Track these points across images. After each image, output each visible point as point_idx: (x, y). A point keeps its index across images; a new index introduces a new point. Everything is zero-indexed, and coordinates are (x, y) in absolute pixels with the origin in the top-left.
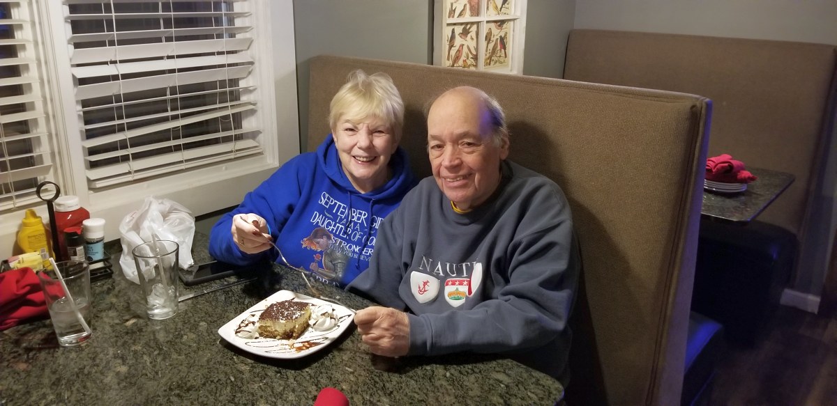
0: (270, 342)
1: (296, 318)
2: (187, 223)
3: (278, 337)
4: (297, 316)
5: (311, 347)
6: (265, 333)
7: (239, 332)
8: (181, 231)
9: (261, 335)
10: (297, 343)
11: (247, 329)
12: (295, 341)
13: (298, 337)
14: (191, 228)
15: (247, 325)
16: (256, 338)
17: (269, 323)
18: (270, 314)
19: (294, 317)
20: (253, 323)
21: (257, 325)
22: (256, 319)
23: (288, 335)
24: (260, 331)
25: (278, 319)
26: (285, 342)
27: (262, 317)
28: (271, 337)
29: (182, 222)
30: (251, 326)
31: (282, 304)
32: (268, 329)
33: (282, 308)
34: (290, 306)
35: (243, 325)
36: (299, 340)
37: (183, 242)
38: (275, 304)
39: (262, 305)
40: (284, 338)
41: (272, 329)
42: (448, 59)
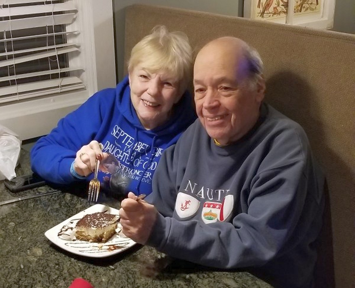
0: (84, 244)
1: (105, 226)
2: (14, 144)
3: (91, 241)
4: (105, 225)
5: (115, 249)
6: (81, 237)
7: (61, 235)
8: (9, 150)
9: (78, 238)
10: (105, 246)
11: (67, 233)
12: (103, 244)
13: (106, 241)
14: (18, 148)
15: (67, 230)
16: (74, 240)
17: (83, 229)
18: (85, 222)
19: (103, 226)
20: (72, 229)
21: (75, 230)
22: (73, 225)
23: (99, 240)
24: (77, 235)
25: (91, 226)
26: (96, 244)
27: (78, 225)
28: (85, 241)
29: (10, 143)
30: (69, 230)
31: (95, 215)
32: (83, 234)
33: (95, 218)
34: (101, 217)
35: (64, 229)
36: (107, 244)
37: (8, 159)
38: (90, 215)
39: (80, 215)
40: (94, 242)
41: (86, 234)
42: (259, 6)
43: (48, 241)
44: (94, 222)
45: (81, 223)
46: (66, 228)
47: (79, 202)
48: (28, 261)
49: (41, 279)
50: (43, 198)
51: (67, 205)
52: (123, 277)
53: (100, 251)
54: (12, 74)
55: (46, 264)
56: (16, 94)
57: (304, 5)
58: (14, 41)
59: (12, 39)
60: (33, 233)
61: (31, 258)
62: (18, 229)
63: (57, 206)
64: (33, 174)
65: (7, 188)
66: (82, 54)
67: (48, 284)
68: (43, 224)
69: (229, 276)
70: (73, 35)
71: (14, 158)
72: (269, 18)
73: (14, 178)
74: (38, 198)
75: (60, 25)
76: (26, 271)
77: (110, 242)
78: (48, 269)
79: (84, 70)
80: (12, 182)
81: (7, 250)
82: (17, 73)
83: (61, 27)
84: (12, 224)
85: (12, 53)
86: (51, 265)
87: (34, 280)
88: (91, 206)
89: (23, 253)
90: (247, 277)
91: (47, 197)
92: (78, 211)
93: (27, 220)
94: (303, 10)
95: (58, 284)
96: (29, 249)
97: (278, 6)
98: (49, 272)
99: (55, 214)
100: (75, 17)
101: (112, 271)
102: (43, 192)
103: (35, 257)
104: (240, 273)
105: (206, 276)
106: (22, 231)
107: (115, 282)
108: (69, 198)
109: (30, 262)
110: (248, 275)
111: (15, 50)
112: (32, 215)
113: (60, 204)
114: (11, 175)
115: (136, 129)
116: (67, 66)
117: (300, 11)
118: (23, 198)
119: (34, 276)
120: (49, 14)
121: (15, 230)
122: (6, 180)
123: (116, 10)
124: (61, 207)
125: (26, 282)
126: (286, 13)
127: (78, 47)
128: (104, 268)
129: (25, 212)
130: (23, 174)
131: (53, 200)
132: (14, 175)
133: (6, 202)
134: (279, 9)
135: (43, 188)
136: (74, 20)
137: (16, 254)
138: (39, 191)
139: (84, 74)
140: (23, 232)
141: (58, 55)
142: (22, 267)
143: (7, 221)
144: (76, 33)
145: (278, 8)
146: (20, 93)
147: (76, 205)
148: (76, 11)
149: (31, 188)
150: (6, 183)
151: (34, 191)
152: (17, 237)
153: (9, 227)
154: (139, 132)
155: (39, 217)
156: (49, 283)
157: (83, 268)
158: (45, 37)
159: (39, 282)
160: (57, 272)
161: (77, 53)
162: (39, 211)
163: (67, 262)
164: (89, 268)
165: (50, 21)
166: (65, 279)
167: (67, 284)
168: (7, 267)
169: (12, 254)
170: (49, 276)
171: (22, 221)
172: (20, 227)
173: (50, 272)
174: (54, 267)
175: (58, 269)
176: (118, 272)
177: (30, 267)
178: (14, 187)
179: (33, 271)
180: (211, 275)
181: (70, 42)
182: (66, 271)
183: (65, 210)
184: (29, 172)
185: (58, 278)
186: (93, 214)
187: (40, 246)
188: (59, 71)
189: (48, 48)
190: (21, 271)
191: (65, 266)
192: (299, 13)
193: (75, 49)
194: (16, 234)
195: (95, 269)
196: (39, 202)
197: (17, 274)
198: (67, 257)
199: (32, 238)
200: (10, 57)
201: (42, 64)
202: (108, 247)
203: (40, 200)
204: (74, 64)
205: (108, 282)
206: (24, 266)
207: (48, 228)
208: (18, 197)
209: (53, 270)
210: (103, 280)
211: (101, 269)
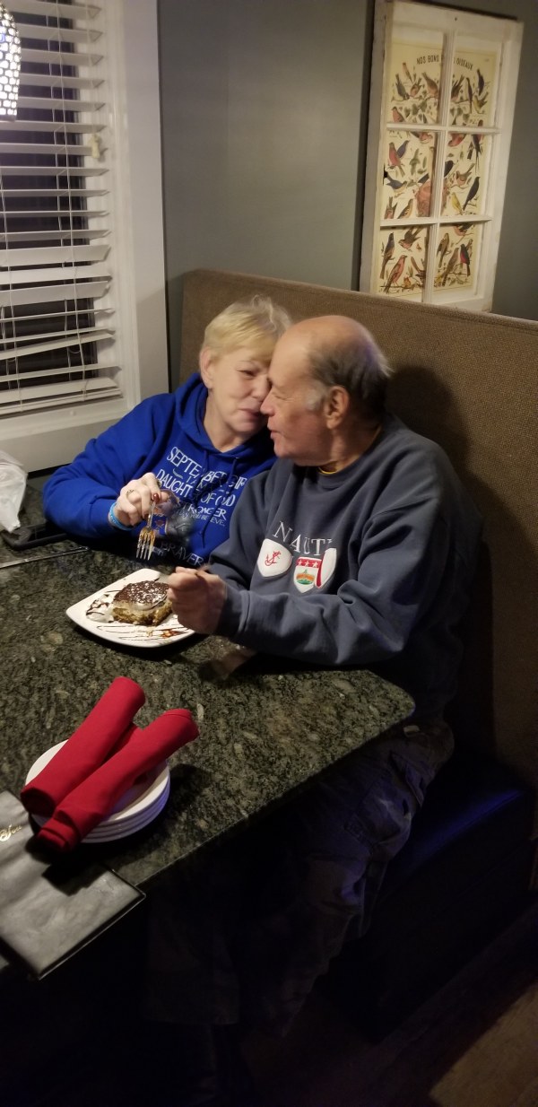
0: (127, 627)
3: (136, 622)
5: (171, 636)
6: (120, 617)
7: (90, 614)
8: (8, 487)
9: (116, 618)
10: (157, 630)
11: (100, 610)
12: (154, 628)
14: (22, 484)
15: (99, 606)
16: (110, 622)
17: (124, 605)
18: (126, 595)
20: (107, 604)
21: (112, 607)
22: (110, 600)
23: (147, 621)
24: (114, 614)
25: (135, 601)
26: (143, 628)
27: (117, 598)
28: (127, 623)
29: (10, 475)
30: (104, 607)
31: (141, 584)
32: (124, 612)
33: (141, 589)
34: (151, 587)
35: (95, 605)
36: (160, 627)
37: (8, 500)
38: (133, 585)
39: (119, 585)
40: (141, 624)
41: (128, 612)
42: (382, 277)
43: (71, 623)
44: (141, 595)
45: (122, 596)
46: (99, 603)
47: (116, 566)
48: (42, 651)
49: (63, 678)
50: (61, 560)
51: (97, 570)
52: (185, 676)
53: (150, 638)
54: (12, 372)
55: (69, 657)
56: (18, 402)
57: (448, 276)
58: (17, 322)
59: (13, 319)
60: (47, 610)
61: (47, 648)
62: (26, 605)
63: (82, 571)
64: (47, 524)
65: (6, 543)
66: (118, 344)
67: (73, 686)
68: (63, 598)
69: (342, 676)
70: (105, 314)
71: (17, 499)
72: (398, 294)
73: (18, 529)
74: (53, 560)
75: (85, 299)
76: (40, 666)
77: (164, 624)
78: (72, 665)
79: (121, 367)
80: (14, 535)
81: (9, 636)
82: (21, 371)
83: (86, 303)
84: (16, 597)
85: (14, 340)
86: (77, 658)
87: (52, 680)
88: (133, 571)
89: (34, 641)
90: (368, 678)
91: (67, 558)
92: (114, 580)
93: (38, 592)
94: (448, 283)
95: (89, 685)
96: (42, 634)
97: (411, 276)
98: (73, 668)
99: (80, 583)
100: (107, 287)
101: (168, 668)
102: (61, 549)
103: (52, 646)
104: (359, 671)
105: (308, 675)
106: (31, 607)
107: (172, 685)
108: (100, 560)
109: (46, 654)
110: (370, 675)
111: (18, 335)
112: (45, 584)
113: (87, 568)
114: (13, 523)
115: (205, 452)
116: (95, 361)
117: (444, 285)
118: (31, 559)
119: (51, 675)
120: (70, 282)
121: (21, 606)
122: (5, 532)
123: (170, 277)
124: (88, 573)
125: (41, 682)
126: (423, 287)
127: (112, 332)
128: (157, 663)
129: (35, 579)
130: (29, 523)
131: (77, 562)
132: (17, 523)
133: (5, 565)
134: (413, 281)
135: (59, 544)
136: (107, 291)
137: (24, 641)
138: (55, 548)
139: (120, 375)
140: (33, 610)
141: (82, 344)
142: (33, 660)
143: (8, 593)
144: (109, 311)
145: (411, 279)
146: (25, 401)
147: (111, 570)
148: (109, 279)
149: (43, 544)
150: (4, 536)
151: (47, 548)
152: (25, 616)
153: (11, 601)
154: (211, 457)
155: (56, 586)
156: (75, 684)
157: (124, 663)
158: (63, 317)
159: (60, 682)
160: (86, 668)
161: (110, 342)
162: (55, 577)
163: (101, 656)
164: (134, 662)
165: (71, 293)
166: (98, 679)
167: (102, 685)
168: (10, 661)
169: (18, 641)
170: (75, 674)
171: (31, 593)
172: (28, 602)
173: (76, 668)
174: (82, 661)
175: (87, 664)
176: (178, 669)
177: (45, 660)
178: (17, 542)
179: (50, 666)
180: (316, 675)
181: (100, 324)
182: (99, 668)
183: (96, 576)
184: (38, 520)
185: (87, 677)
186: (139, 584)
187: (59, 630)
188: (83, 368)
189: (66, 333)
190: (32, 666)
191: (97, 660)
192: (442, 287)
193: (108, 336)
194: (22, 611)
195: (143, 665)
196: (55, 564)
197: (27, 670)
198: (101, 647)
199: (47, 618)
200: (10, 346)
201: (57, 358)
202: (162, 633)
203: (57, 562)
204: (105, 359)
205: (162, 684)
206: (37, 659)
207: (70, 604)
208: (23, 557)
209: (81, 666)
210: (156, 680)
211: (151, 665)
